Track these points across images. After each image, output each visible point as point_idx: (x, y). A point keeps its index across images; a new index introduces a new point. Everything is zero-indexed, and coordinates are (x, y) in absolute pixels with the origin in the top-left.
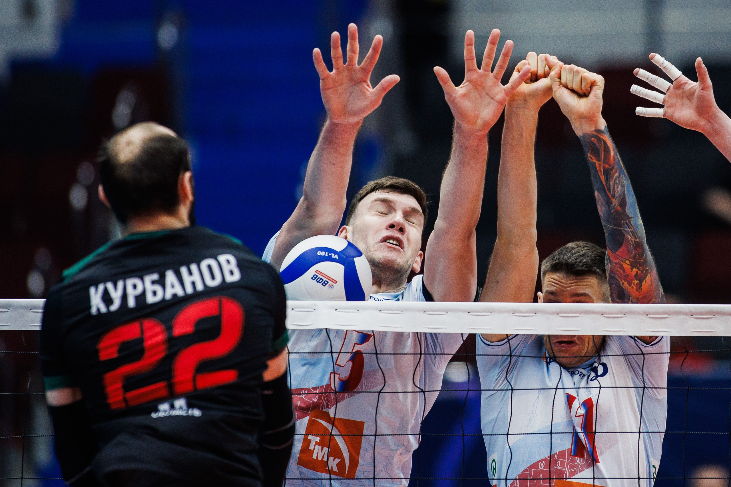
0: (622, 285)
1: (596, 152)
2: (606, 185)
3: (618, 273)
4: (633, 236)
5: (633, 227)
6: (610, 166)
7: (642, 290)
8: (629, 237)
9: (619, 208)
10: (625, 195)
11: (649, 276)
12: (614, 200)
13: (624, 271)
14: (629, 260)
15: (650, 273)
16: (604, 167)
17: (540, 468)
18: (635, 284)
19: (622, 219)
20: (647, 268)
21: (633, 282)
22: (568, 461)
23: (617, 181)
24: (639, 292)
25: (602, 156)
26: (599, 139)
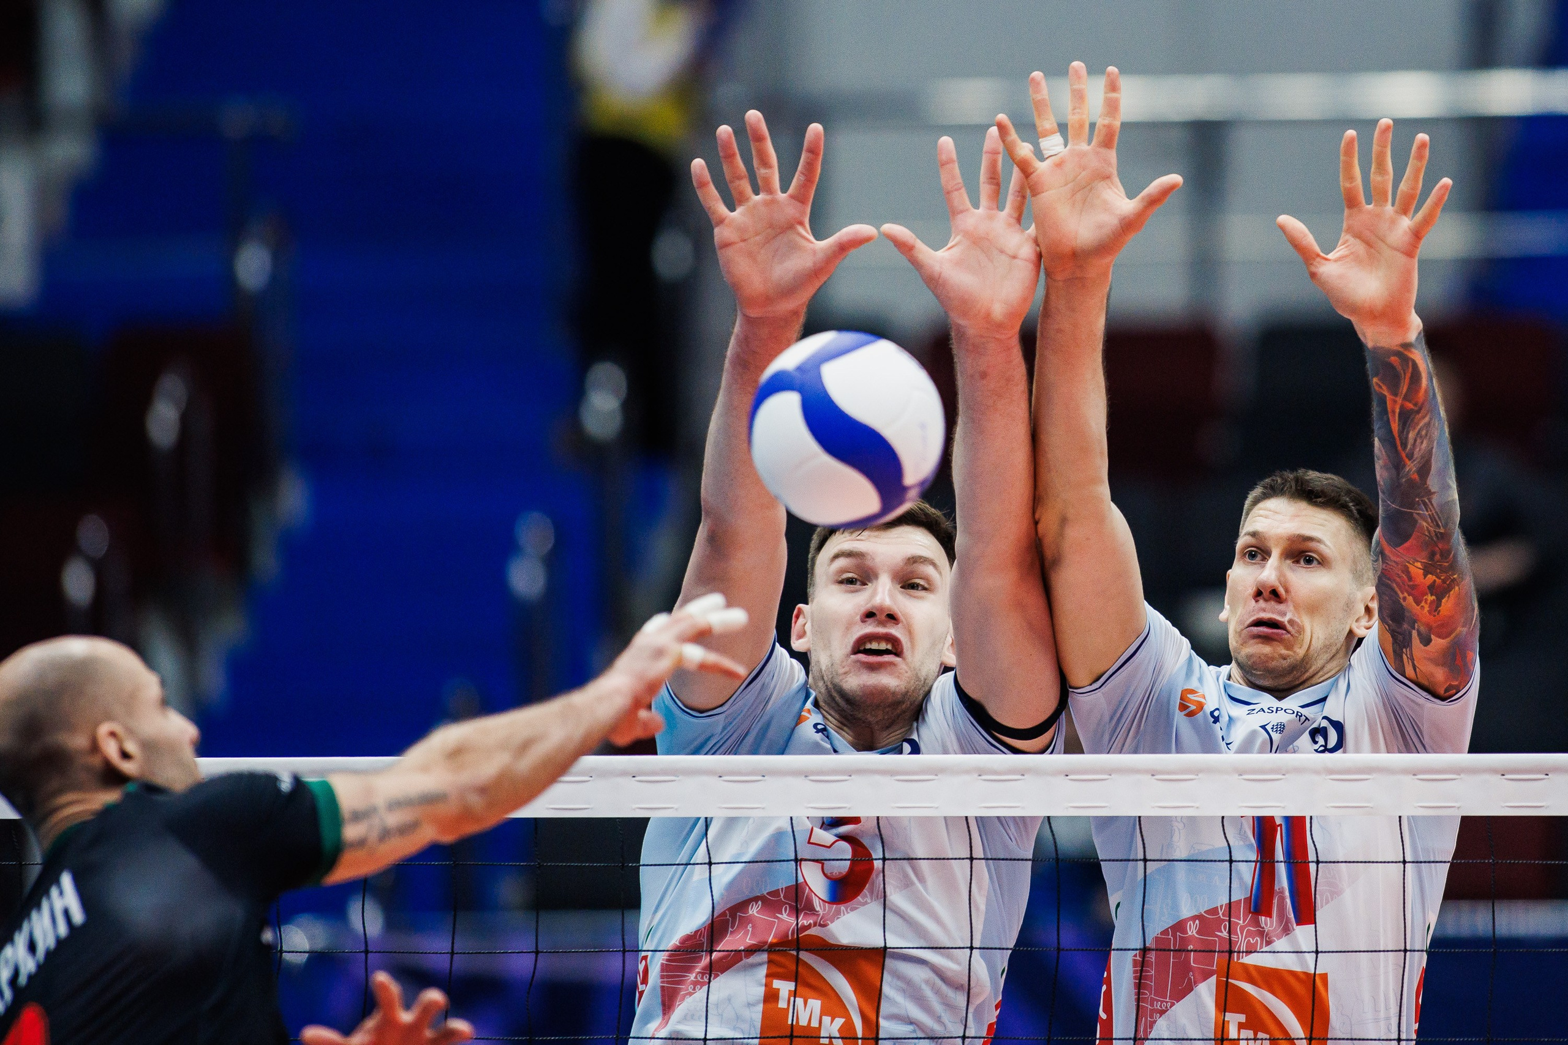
0: (1401, 601)
1: (1393, 380)
2: (1399, 436)
3: (1398, 579)
4: (1432, 522)
5: (1434, 508)
6: (1415, 405)
7: (1440, 613)
8: (1425, 524)
9: (1416, 477)
10: (1431, 456)
11: (1457, 588)
12: (1409, 463)
13: (1410, 578)
14: (1421, 562)
15: (1458, 585)
16: (1402, 407)
17: (1190, 933)
18: (1429, 602)
19: (1418, 495)
20: (1455, 576)
21: (1425, 598)
22: (1244, 922)
23: (1424, 433)
24: (1434, 616)
25: (1404, 388)
26: (1406, 360)
